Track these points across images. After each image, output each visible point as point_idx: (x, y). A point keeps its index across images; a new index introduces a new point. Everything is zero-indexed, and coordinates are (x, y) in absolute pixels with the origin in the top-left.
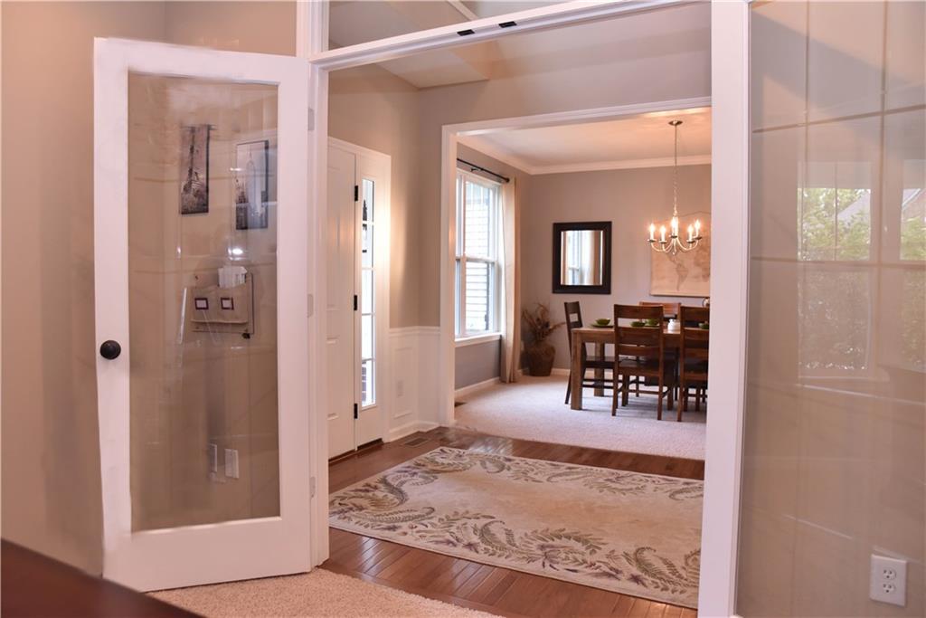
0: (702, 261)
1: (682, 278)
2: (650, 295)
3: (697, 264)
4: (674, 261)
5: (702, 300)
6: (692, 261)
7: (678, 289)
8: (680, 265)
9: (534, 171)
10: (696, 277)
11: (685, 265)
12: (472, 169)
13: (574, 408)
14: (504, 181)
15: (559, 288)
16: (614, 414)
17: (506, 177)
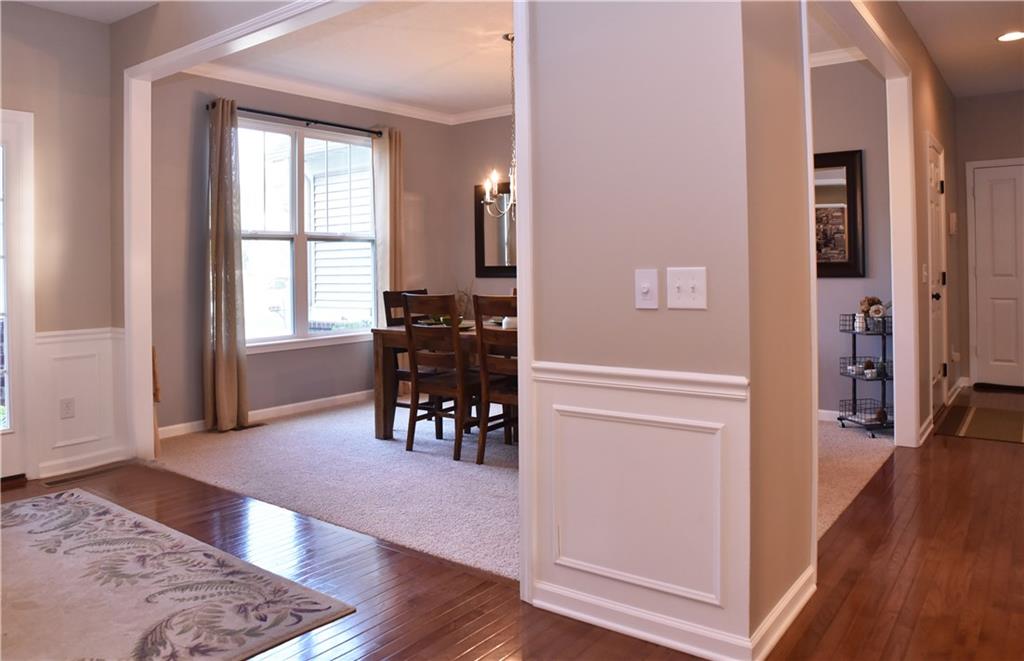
9: (451, 120)
12: (305, 123)
13: (378, 437)
14: (375, 135)
15: (483, 271)
16: (409, 448)
17: (377, 130)
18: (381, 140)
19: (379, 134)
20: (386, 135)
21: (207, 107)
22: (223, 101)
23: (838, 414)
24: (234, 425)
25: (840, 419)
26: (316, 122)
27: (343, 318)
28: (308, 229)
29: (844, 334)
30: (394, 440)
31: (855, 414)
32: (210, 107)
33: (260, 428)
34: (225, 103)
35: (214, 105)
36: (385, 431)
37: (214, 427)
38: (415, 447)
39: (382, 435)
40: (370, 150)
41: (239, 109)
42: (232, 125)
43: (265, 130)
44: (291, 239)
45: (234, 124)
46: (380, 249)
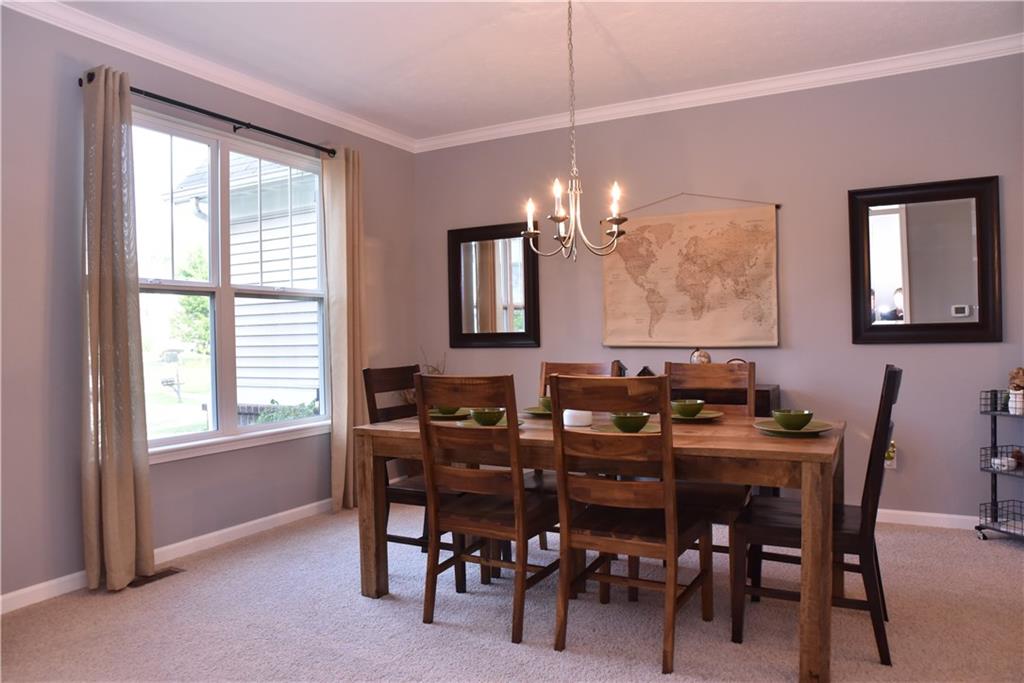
0: (690, 281)
1: (656, 315)
2: (605, 347)
3: (682, 288)
4: (642, 286)
5: (691, 351)
6: (674, 282)
7: (650, 335)
8: (652, 291)
9: (417, 146)
10: (681, 312)
11: (662, 292)
12: (230, 126)
13: (366, 593)
14: (326, 154)
15: (460, 339)
16: (428, 618)
17: (329, 147)
18: (334, 161)
19: (332, 152)
20: (340, 154)
21: (81, 82)
22: (107, 71)
23: (976, 520)
24: (131, 578)
25: (979, 528)
26: (249, 126)
27: (272, 402)
28: (237, 281)
29: (984, 416)
30: (393, 598)
31: (995, 519)
32: (85, 81)
33: (172, 577)
34: (110, 74)
35: (91, 77)
36: (377, 583)
37: (103, 586)
38: (437, 616)
39: (373, 588)
40: (317, 178)
41: (132, 89)
42: (122, 122)
43: (172, 133)
44: (212, 294)
45: (125, 118)
46: (333, 311)
